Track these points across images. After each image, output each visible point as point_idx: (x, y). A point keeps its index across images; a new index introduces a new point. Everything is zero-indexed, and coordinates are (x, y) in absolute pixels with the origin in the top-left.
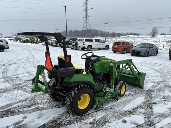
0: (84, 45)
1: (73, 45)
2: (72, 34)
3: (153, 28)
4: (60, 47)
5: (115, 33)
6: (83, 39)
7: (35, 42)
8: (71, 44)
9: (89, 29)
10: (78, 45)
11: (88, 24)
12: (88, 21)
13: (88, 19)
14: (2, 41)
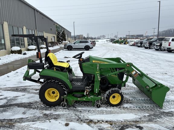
0: (169, 45)
1: (156, 46)
4: (144, 48)
6: (169, 39)
7: (124, 42)
8: (154, 45)
10: (162, 46)
14: (88, 42)
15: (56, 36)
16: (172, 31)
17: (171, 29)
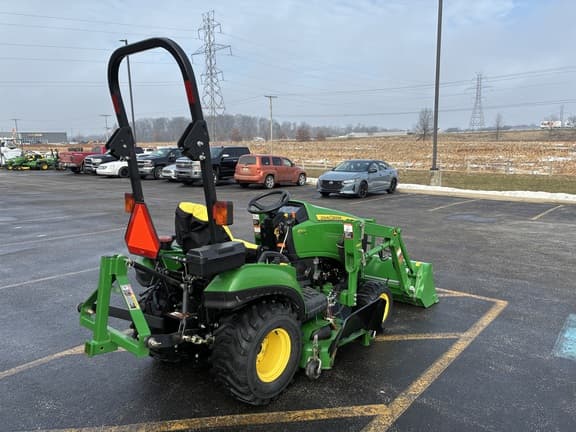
2: (166, 130)
3: (422, 112)
5: (308, 128)
9: (220, 112)
11: (218, 99)
12: (216, 89)
13: (215, 80)
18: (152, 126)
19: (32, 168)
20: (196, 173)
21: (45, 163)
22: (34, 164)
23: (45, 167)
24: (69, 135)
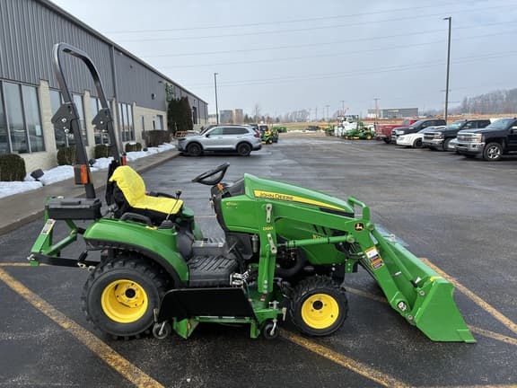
14: (248, 132)
15: (165, 115)
16: (501, 99)
17: (500, 92)
18: (505, 96)
19: (361, 138)
20: (474, 146)
21: (369, 133)
22: (361, 135)
23: (369, 137)
24: (420, 110)
